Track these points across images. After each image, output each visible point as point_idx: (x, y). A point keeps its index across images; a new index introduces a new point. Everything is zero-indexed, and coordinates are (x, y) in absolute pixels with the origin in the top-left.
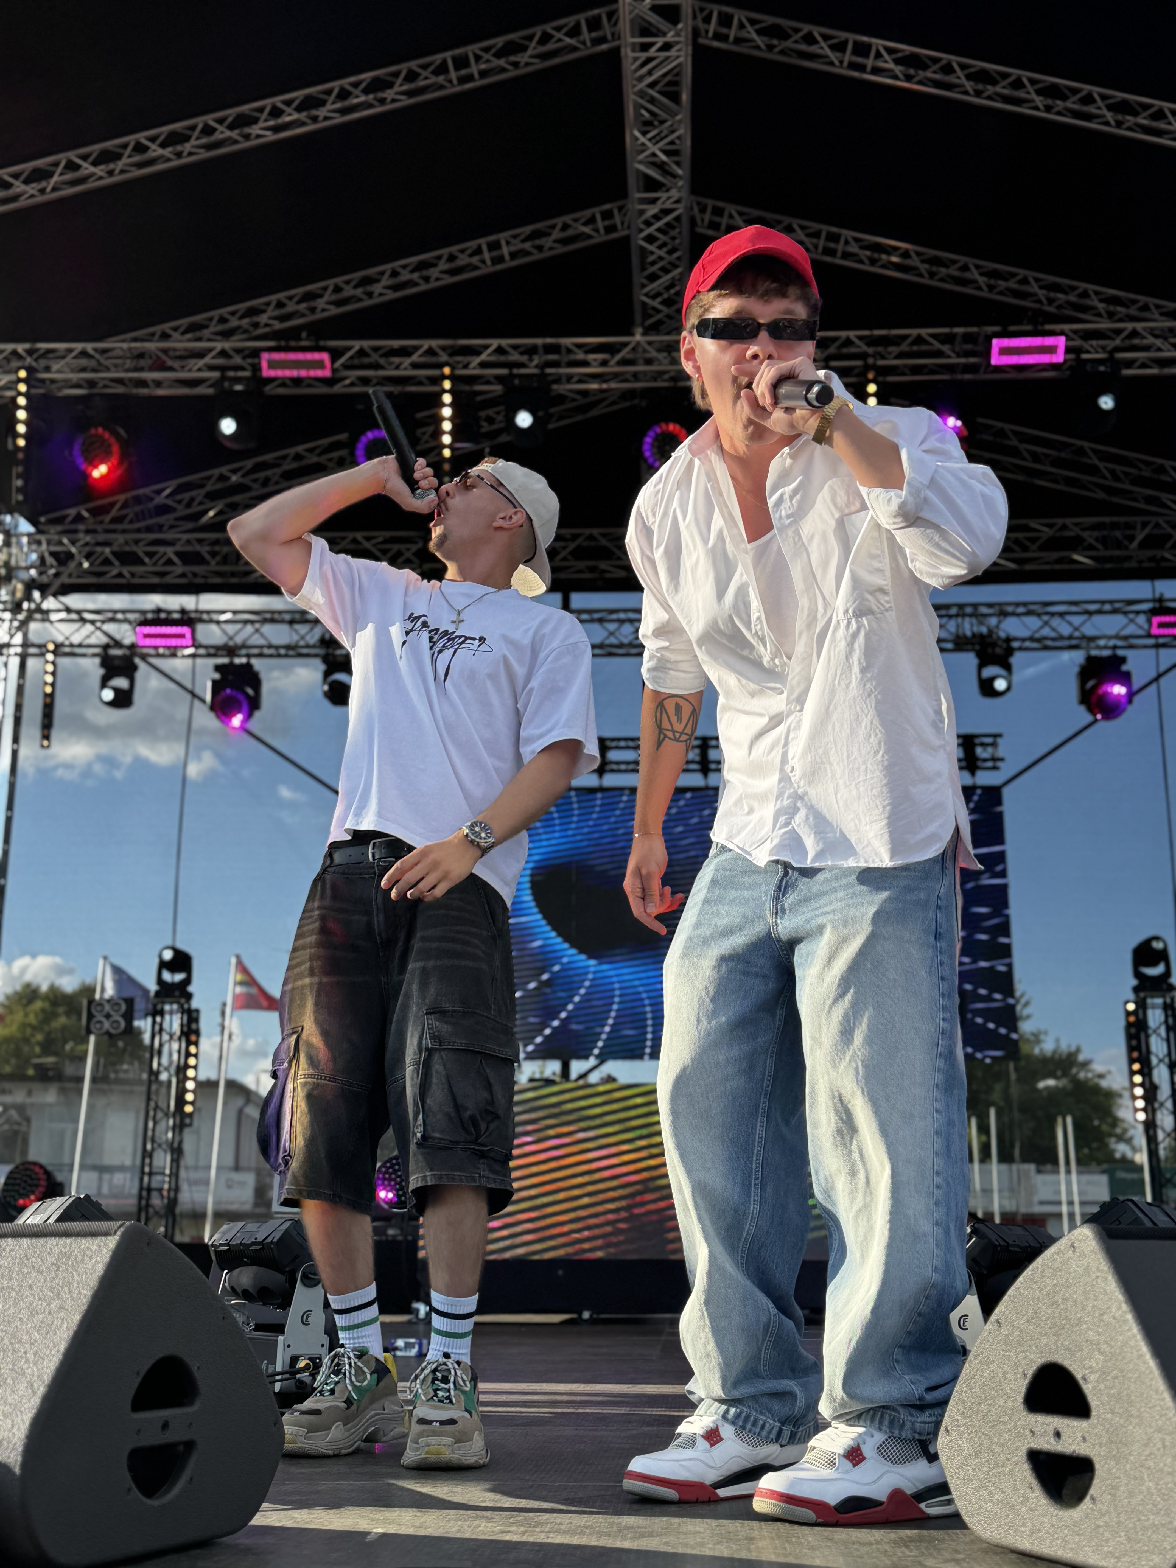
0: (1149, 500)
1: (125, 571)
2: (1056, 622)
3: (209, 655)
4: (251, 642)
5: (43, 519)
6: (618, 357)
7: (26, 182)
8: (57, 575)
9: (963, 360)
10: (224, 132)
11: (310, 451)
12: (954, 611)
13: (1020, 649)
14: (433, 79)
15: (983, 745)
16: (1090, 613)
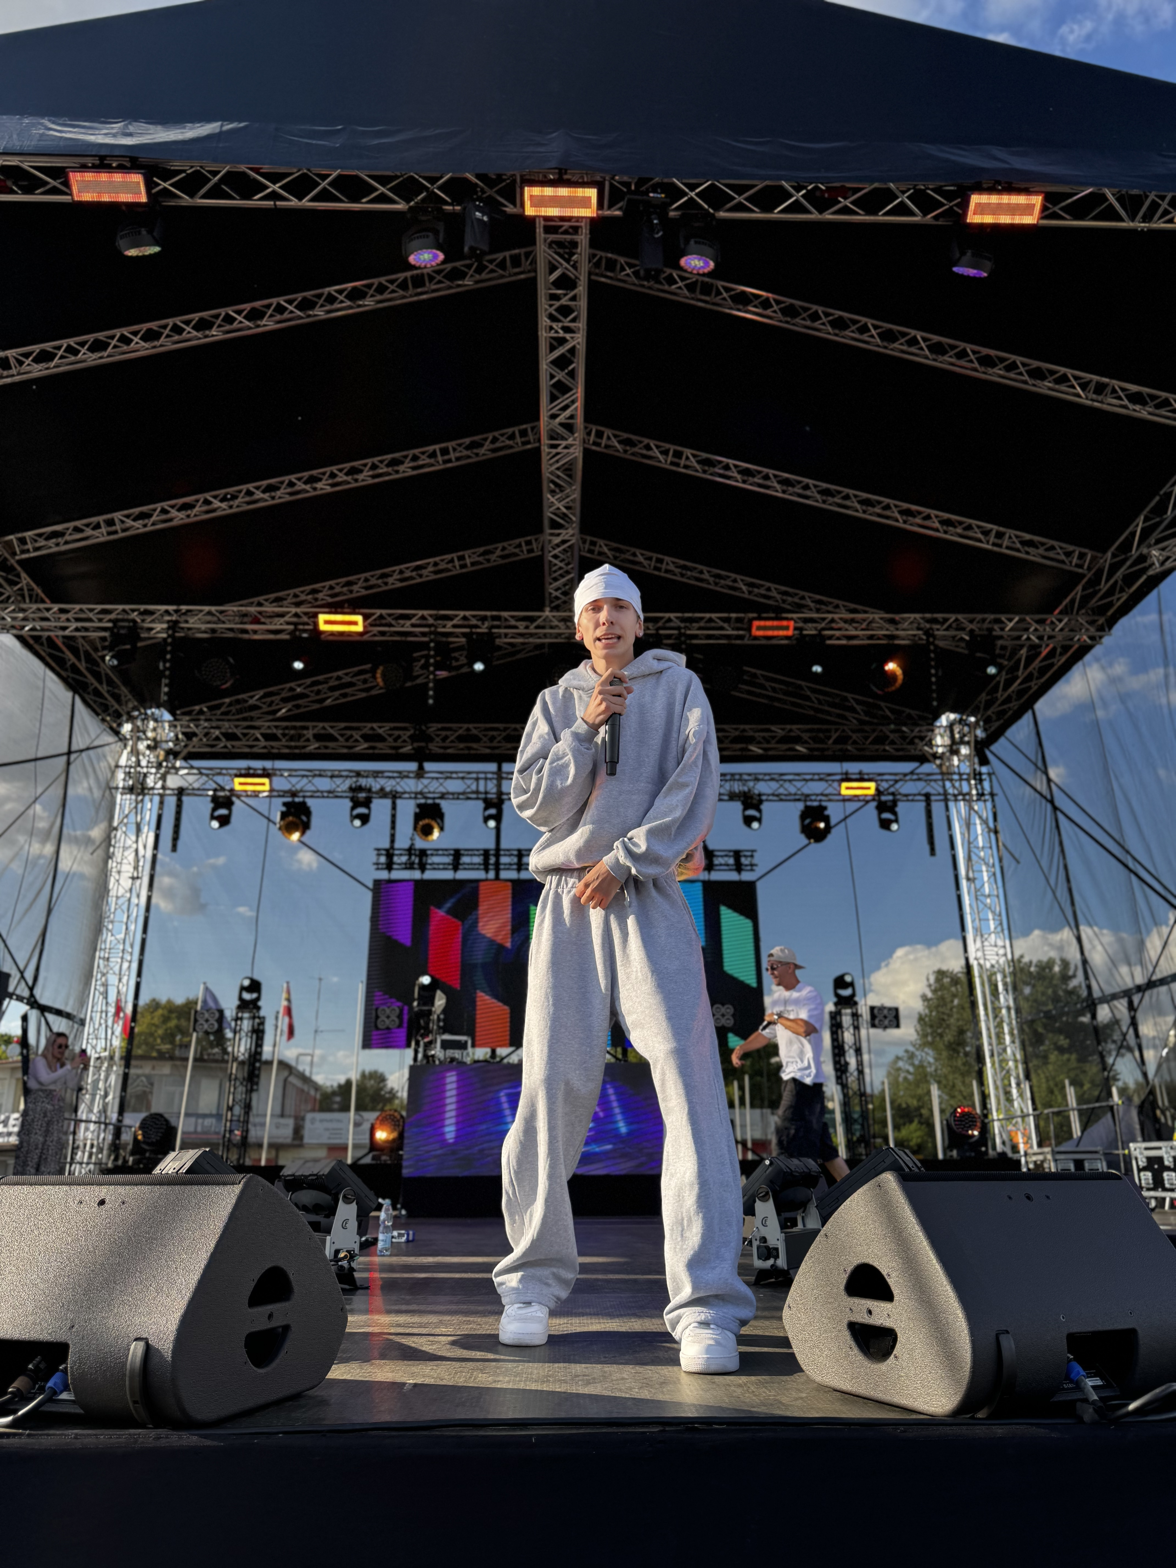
0: (839, 716)
1: (229, 744)
2: (787, 785)
3: (279, 796)
4: (307, 788)
5: (178, 712)
6: (535, 624)
7: (179, 510)
8: (186, 746)
9: (735, 633)
10: (300, 486)
11: (347, 674)
12: (728, 777)
13: (767, 800)
14: (428, 461)
15: (746, 856)
16: (806, 780)
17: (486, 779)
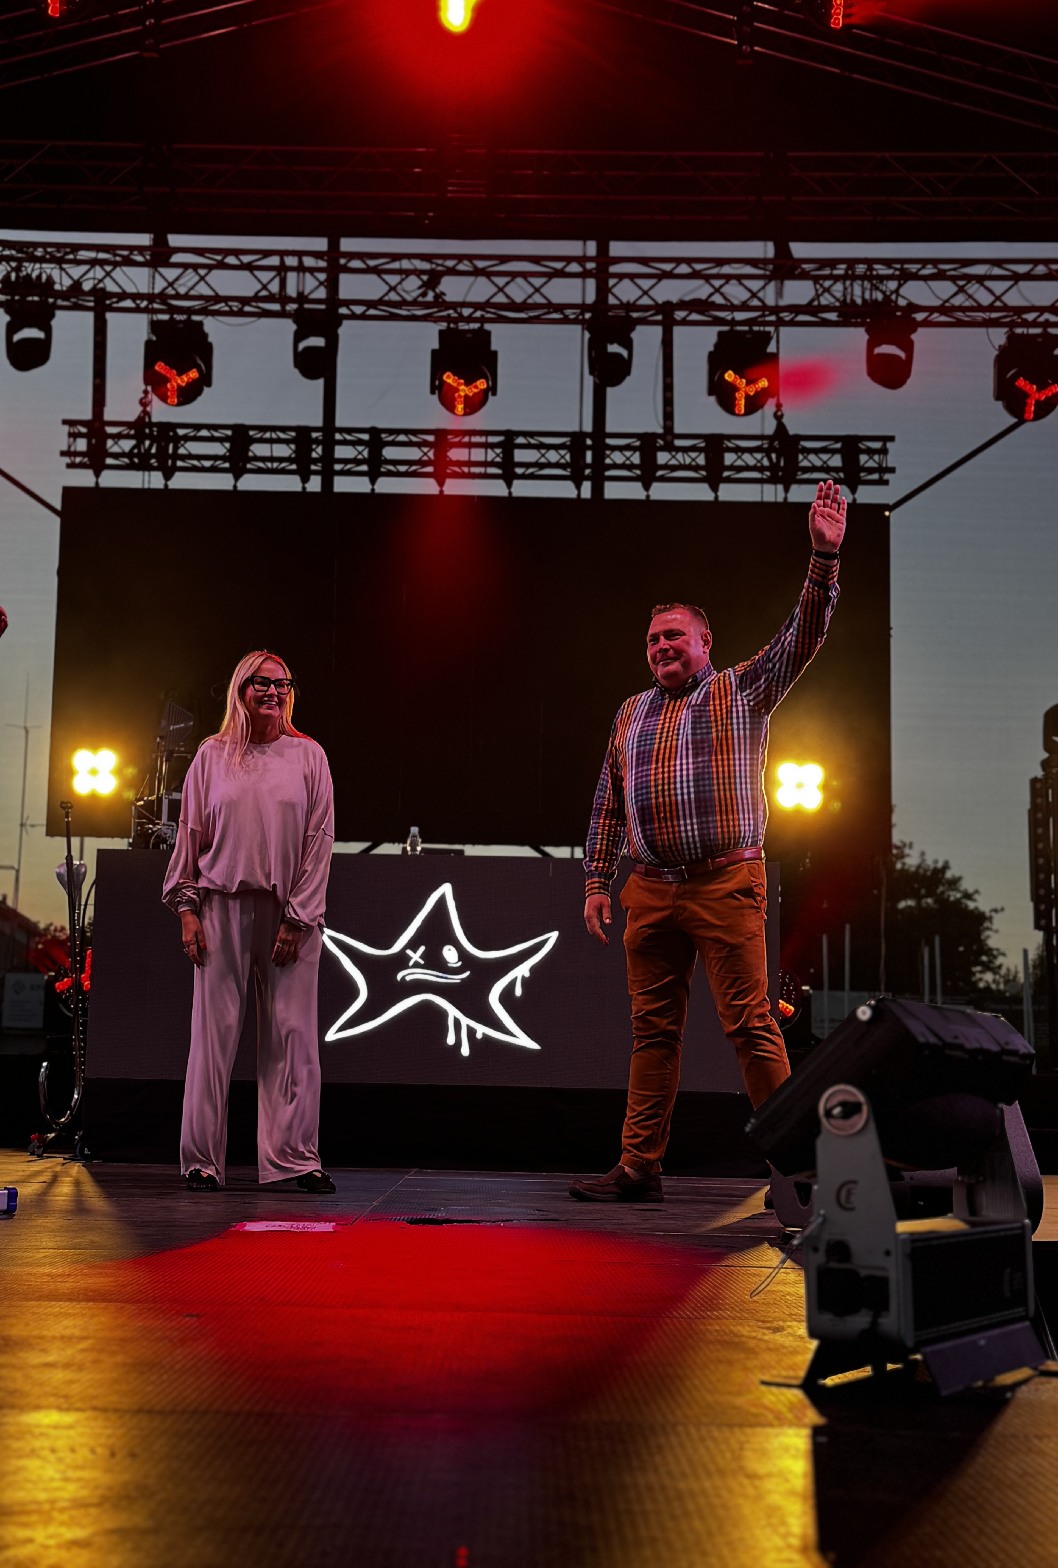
15: (870, 452)
16: (1017, 277)
17: (301, 269)
